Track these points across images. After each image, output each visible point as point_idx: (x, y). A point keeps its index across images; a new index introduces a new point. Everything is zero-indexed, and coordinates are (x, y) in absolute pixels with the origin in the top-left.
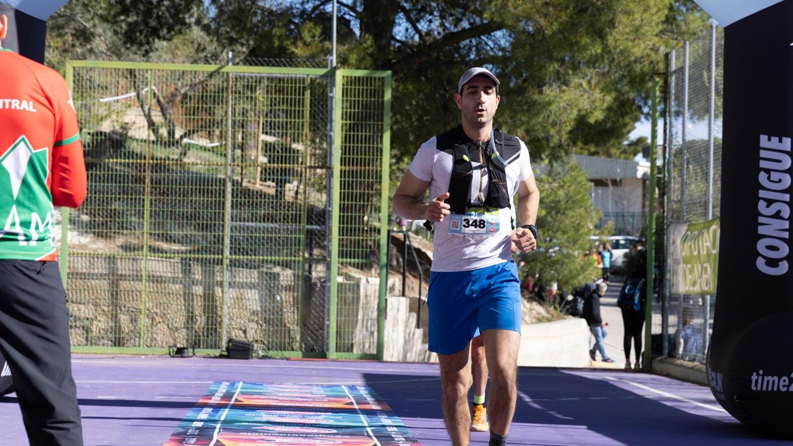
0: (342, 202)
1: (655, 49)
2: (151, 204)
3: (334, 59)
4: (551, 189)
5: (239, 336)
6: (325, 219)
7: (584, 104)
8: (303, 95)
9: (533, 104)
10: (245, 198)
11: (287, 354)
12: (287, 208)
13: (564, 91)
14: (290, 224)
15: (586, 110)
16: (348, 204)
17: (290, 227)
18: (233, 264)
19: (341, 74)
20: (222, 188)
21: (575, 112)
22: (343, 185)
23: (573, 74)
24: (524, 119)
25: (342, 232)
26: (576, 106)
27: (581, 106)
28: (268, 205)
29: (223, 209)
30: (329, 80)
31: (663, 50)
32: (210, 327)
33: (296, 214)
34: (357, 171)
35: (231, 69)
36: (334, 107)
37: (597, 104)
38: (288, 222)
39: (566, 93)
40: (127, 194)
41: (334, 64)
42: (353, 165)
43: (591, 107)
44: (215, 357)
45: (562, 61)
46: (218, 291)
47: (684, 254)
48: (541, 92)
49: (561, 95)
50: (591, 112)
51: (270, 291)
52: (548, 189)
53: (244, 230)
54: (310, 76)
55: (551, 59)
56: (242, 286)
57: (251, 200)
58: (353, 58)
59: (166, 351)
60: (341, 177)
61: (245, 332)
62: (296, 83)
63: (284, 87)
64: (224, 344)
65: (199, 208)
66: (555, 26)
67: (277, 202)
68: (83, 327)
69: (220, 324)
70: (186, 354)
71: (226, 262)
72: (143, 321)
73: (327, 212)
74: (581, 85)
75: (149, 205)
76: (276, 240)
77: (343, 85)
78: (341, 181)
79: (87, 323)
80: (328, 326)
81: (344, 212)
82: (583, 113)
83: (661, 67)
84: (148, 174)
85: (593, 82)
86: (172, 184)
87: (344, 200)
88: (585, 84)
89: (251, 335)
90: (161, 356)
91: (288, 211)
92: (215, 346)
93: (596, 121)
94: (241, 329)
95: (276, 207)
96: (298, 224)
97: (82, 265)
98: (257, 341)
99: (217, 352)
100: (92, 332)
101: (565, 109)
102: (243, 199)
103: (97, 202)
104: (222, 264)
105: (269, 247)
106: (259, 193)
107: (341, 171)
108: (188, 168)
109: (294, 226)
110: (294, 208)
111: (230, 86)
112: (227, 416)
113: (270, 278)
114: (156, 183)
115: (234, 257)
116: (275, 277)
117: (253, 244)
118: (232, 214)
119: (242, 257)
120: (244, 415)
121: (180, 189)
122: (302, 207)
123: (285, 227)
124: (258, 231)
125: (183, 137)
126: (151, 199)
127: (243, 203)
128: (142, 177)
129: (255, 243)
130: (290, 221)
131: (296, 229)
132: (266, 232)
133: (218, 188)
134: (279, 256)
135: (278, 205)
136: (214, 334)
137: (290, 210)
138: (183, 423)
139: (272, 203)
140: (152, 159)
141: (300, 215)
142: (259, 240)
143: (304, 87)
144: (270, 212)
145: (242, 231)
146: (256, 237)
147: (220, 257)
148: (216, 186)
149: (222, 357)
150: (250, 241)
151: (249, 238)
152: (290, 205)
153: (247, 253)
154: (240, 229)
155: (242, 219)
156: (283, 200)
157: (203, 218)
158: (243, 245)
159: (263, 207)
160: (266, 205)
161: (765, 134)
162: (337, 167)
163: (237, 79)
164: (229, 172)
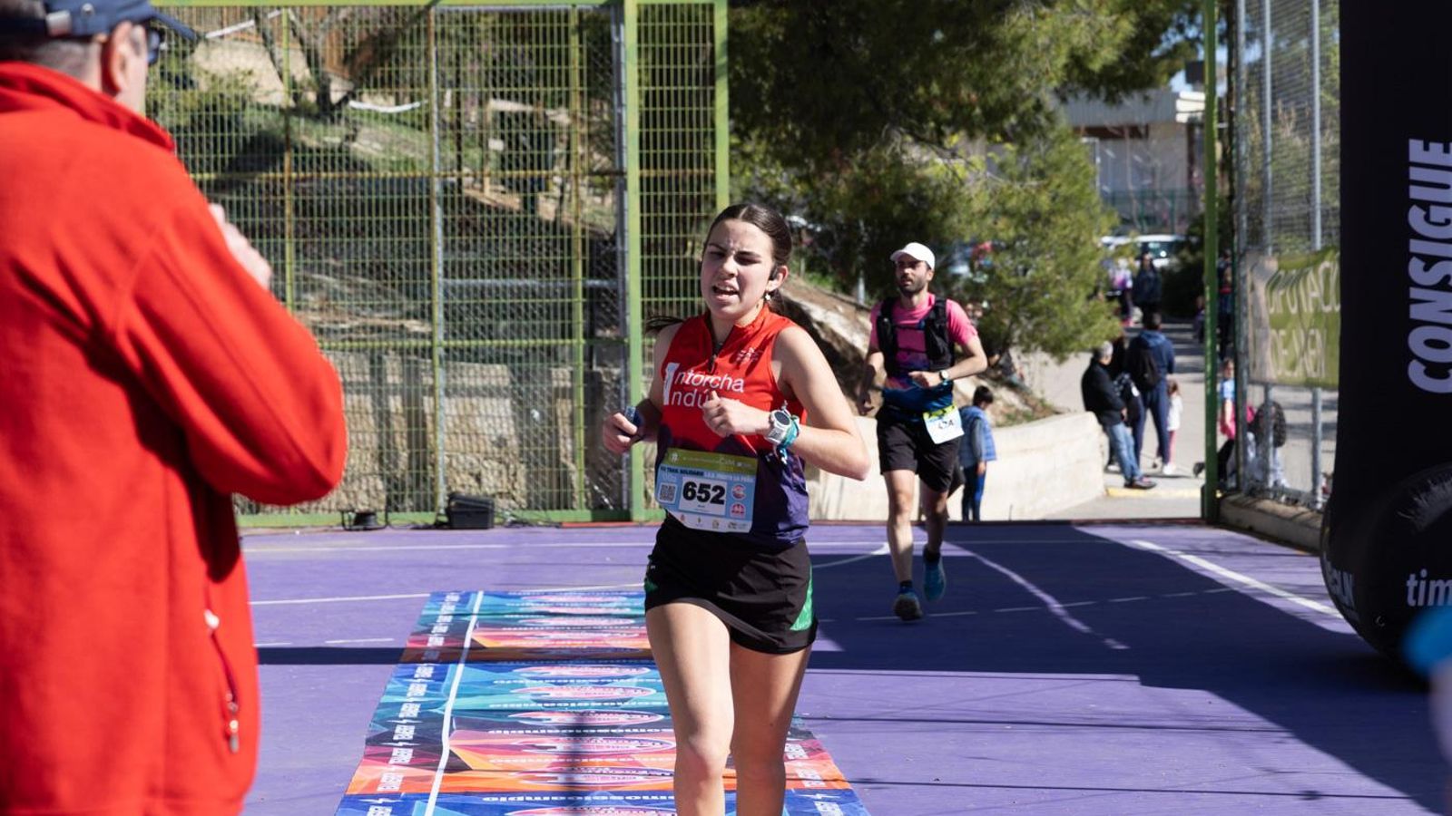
0: (646, 236)
2: (298, 251)
4: (1026, 191)
5: (466, 486)
6: (615, 267)
7: (1081, 37)
8: (567, 41)
9: (987, 43)
10: (468, 235)
11: (556, 515)
12: (544, 249)
13: (1043, 17)
14: (552, 278)
15: (1085, 47)
16: (656, 239)
17: (551, 284)
18: (452, 355)
19: (633, 2)
20: (426, 218)
21: (1065, 50)
22: (645, 204)
25: (647, 289)
26: (1068, 41)
27: (1075, 41)
28: (511, 245)
29: (429, 256)
30: (612, 13)
33: (562, 261)
34: (670, 178)
36: (623, 60)
37: (1105, 35)
38: (548, 276)
39: (1048, 20)
42: (662, 167)
43: (1093, 40)
44: (427, 527)
46: (427, 404)
47: (1272, 310)
48: (999, 21)
49: (1039, 24)
50: (1095, 52)
51: (520, 402)
52: (1019, 194)
53: (468, 294)
54: (578, 7)
56: (471, 392)
57: (479, 238)
59: (337, 518)
60: (642, 190)
61: (478, 478)
62: (552, 21)
63: (530, 29)
64: (442, 501)
65: (385, 256)
67: (526, 241)
69: (433, 465)
70: (372, 525)
71: (439, 352)
73: (619, 255)
74: (1073, 1)
75: (294, 256)
76: (527, 309)
77: (639, 20)
78: (642, 198)
80: (629, 462)
81: (649, 253)
82: (1080, 53)
84: (289, 197)
86: (334, 215)
87: (649, 232)
89: (491, 484)
90: (328, 529)
91: (548, 254)
92: (426, 505)
93: (1108, 70)
94: (471, 474)
95: (526, 249)
96: (566, 279)
98: (500, 494)
99: (430, 518)
101: (1047, 49)
102: (464, 237)
104: (431, 357)
105: (516, 322)
106: (493, 224)
107: (641, 179)
108: (362, 183)
109: (560, 284)
110: (559, 251)
111: (432, 30)
112: (460, 689)
113: (520, 379)
114: (304, 214)
115: (452, 343)
116: (528, 378)
117: (487, 318)
118: (446, 263)
119: (466, 343)
120: (491, 683)
121: (348, 223)
122: (573, 246)
123: (544, 286)
124: (494, 291)
125: (345, 100)
126: (297, 244)
127: (464, 244)
128: (278, 204)
129: (490, 316)
130: (551, 274)
131: (562, 289)
132: (508, 295)
133: (417, 218)
134: (534, 338)
135: (529, 245)
136: (422, 485)
137: (551, 253)
138: (382, 711)
139: (518, 241)
140: (296, 170)
141: (570, 262)
142: (497, 310)
143: (566, 29)
144: (515, 259)
145: (465, 296)
146: (490, 305)
147: (428, 343)
148: (414, 213)
149: (438, 526)
150: (480, 312)
151: (479, 308)
152: (551, 244)
153: (476, 334)
154: (462, 291)
155: (464, 273)
156: (537, 237)
157: (393, 273)
158: (470, 320)
159: (500, 250)
160: (507, 246)
161: (1417, 137)
162: (633, 173)
163: (443, 17)
164: (437, 188)
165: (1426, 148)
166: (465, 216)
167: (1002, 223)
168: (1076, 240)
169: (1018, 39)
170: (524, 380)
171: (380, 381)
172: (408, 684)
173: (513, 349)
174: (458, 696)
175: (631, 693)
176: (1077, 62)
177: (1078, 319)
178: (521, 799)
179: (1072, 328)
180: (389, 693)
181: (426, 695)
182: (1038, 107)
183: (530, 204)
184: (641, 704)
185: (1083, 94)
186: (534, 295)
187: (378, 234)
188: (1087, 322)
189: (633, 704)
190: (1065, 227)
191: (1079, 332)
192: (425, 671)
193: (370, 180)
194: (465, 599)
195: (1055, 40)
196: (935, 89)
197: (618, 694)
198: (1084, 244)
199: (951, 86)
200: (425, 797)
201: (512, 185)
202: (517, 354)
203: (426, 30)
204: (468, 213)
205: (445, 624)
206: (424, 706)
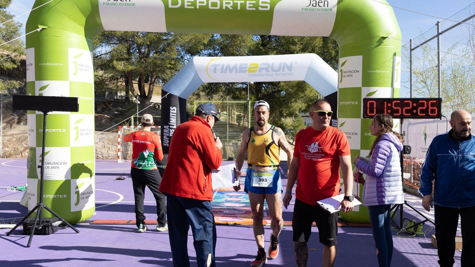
1: (316, 95)
5: (231, 156)
7: (300, 106)
8: (242, 106)
9: (290, 106)
13: (296, 104)
19: (250, 102)
21: (299, 108)
23: (298, 100)
24: (288, 109)
29: (227, 130)
30: (248, 103)
35: (228, 102)
36: (249, 109)
41: (249, 100)
44: (226, 161)
45: (295, 98)
46: (226, 147)
48: (291, 104)
54: (244, 102)
55: (293, 97)
56: (231, 146)
58: (253, 98)
60: (251, 123)
61: (232, 155)
62: (241, 104)
63: (239, 105)
64: (228, 158)
65: (223, 130)
66: (294, 91)
69: (227, 153)
71: (228, 141)
74: (300, 102)
77: (250, 104)
88: (301, 102)
89: (233, 156)
92: (226, 158)
93: (303, 110)
101: (296, 107)
106: (234, 127)
118: (229, 131)
119: (231, 140)
124: (234, 134)
125: (220, 112)
127: (231, 129)
133: (226, 126)
136: (226, 156)
144: (237, 131)
145: (231, 135)
146: (233, 136)
147: (226, 140)
149: (227, 160)
155: (231, 132)
156: (239, 128)
160: (236, 129)
161: (333, 119)
162: (250, 121)
163: (229, 103)
164: (228, 123)
166: (231, 126)
167: (292, 127)
176: (300, 109)
178: (226, 192)
182: (297, 114)
183: (239, 125)
185: (302, 113)
195: (298, 106)
199: (286, 111)
200: (216, 192)
201: (237, 122)
203: (227, 105)
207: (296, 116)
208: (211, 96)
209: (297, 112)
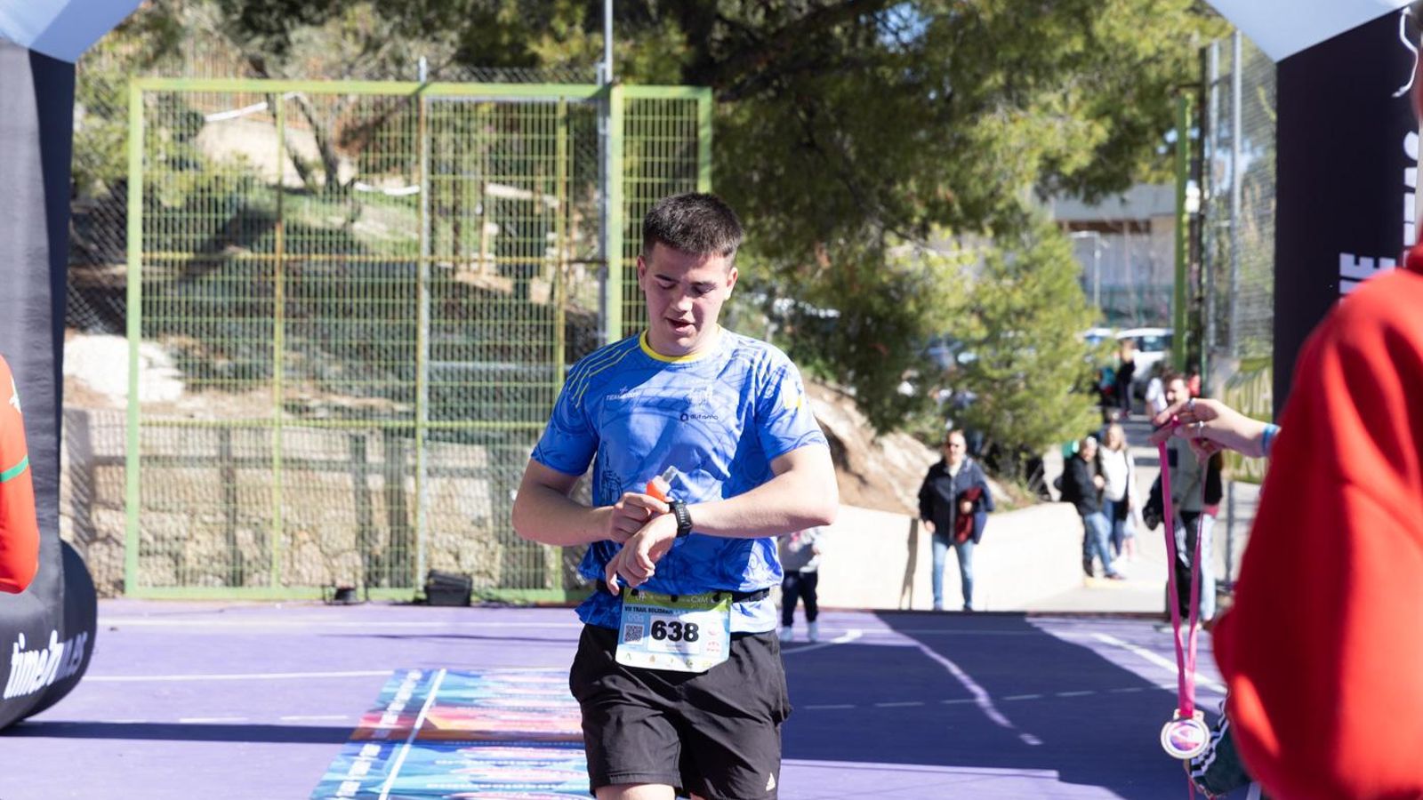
0: (627, 323)
2: (287, 331)
3: (607, 68)
4: (1001, 289)
5: (446, 565)
7: (1054, 140)
8: (554, 132)
9: (964, 142)
10: (453, 318)
11: (533, 595)
12: (527, 335)
13: (1014, 121)
14: (535, 363)
15: (1059, 151)
17: (533, 369)
18: (433, 435)
19: (621, 96)
20: (412, 301)
21: (1037, 153)
22: (628, 293)
23: (1037, 85)
24: (954, 167)
26: (1039, 145)
27: (1048, 144)
28: (495, 329)
29: (415, 338)
30: (600, 105)
31: (1197, 41)
32: (395, 548)
33: (545, 347)
35: (423, 89)
36: (609, 150)
37: (1079, 140)
38: (530, 361)
39: (1021, 123)
40: (244, 316)
41: (609, 77)
43: (1069, 147)
44: (406, 604)
45: (1011, 66)
46: (409, 484)
48: (974, 122)
49: (1012, 127)
50: (1068, 156)
51: (500, 483)
52: (994, 291)
53: (452, 375)
54: (567, 99)
55: (992, 65)
56: (453, 473)
57: (464, 323)
59: (318, 593)
60: (624, 278)
61: (457, 558)
62: (540, 112)
63: (519, 120)
64: (421, 579)
65: (372, 338)
67: (510, 326)
68: (170, 554)
69: (413, 543)
70: (352, 600)
71: (422, 433)
72: (278, 540)
74: (1050, 105)
75: (283, 336)
76: (509, 392)
77: (625, 113)
78: (624, 286)
79: (176, 546)
82: (1053, 156)
83: (1193, 69)
84: (280, 278)
85: (1073, 99)
86: (323, 296)
87: (629, 320)
88: (1058, 103)
89: (472, 561)
90: (310, 603)
91: (530, 339)
92: (403, 582)
93: (1080, 173)
94: (450, 552)
95: (510, 334)
96: (548, 363)
97: (165, 442)
98: (478, 573)
100: (184, 560)
101: (1020, 151)
102: (450, 321)
103: (191, 330)
104: (414, 436)
105: (498, 405)
106: (478, 309)
107: (624, 268)
108: (352, 265)
109: (541, 368)
110: (541, 335)
111: (423, 119)
112: (402, 768)
113: (500, 461)
114: (294, 295)
115: (435, 424)
116: (508, 459)
117: (470, 400)
118: (431, 346)
119: (449, 424)
120: (432, 763)
121: (337, 305)
122: (556, 331)
123: (526, 370)
124: (477, 376)
125: (353, 182)
126: (287, 324)
127: (449, 328)
128: (269, 285)
129: (473, 397)
130: (533, 357)
131: (544, 374)
132: (491, 378)
133: (405, 302)
134: (515, 420)
135: (513, 329)
136: (402, 561)
137: (534, 338)
138: (321, 789)
139: (502, 326)
140: (287, 252)
141: (552, 348)
142: (480, 393)
143: (554, 120)
144: (499, 343)
145: (449, 378)
146: (473, 388)
147: (411, 424)
148: (401, 296)
149: (417, 602)
150: (463, 394)
151: (462, 390)
152: (534, 329)
153: (459, 415)
154: (445, 374)
155: (449, 356)
156: (520, 322)
157: (379, 355)
158: (452, 401)
159: (485, 334)
160: (492, 330)
161: (1348, 251)
162: (616, 261)
163: (435, 106)
164: (424, 272)
165: (1357, 262)
166: (450, 300)
167: (974, 321)
168: (1058, 335)
169: (989, 141)
170: (504, 460)
171: (364, 459)
172: (352, 762)
173: (494, 431)
174: (400, 775)
175: (567, 777)
176: (1051, 164)
177: (1060, 412)
179: (1053, 421)
180: (333, 771)
181: (369, 773)
183: (522, 290)
184: (575, 788)
185: (1062, 193)
186: (516, 378)
187: (365, 316)
188: (1068, 415)
189: (566, 787)
190: (1048, 321)
191: (1060, 425)
192: (372, 750)
193: (359, 263)
194: (426, 678)
196: (913, 185)
197: (554, 777)
198: (1066, 339)
199: (929, 183)
201: (503, 271)
202: (497, 436)
203: (418, 119)
204: (454, 297)
205: (402, 701)
206: (364, 784)
207: (1008, 225)
208: (276, 38)
209: (1024, 195)
